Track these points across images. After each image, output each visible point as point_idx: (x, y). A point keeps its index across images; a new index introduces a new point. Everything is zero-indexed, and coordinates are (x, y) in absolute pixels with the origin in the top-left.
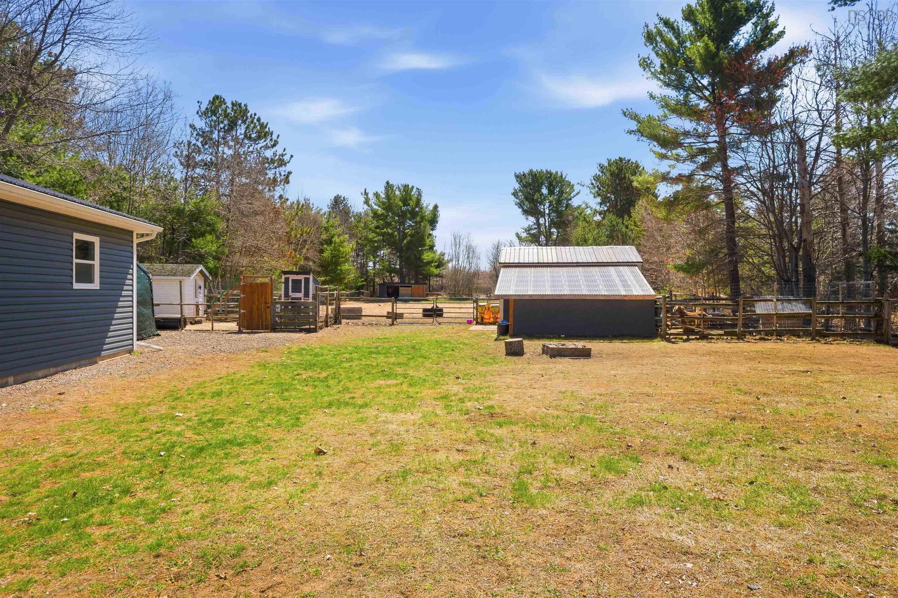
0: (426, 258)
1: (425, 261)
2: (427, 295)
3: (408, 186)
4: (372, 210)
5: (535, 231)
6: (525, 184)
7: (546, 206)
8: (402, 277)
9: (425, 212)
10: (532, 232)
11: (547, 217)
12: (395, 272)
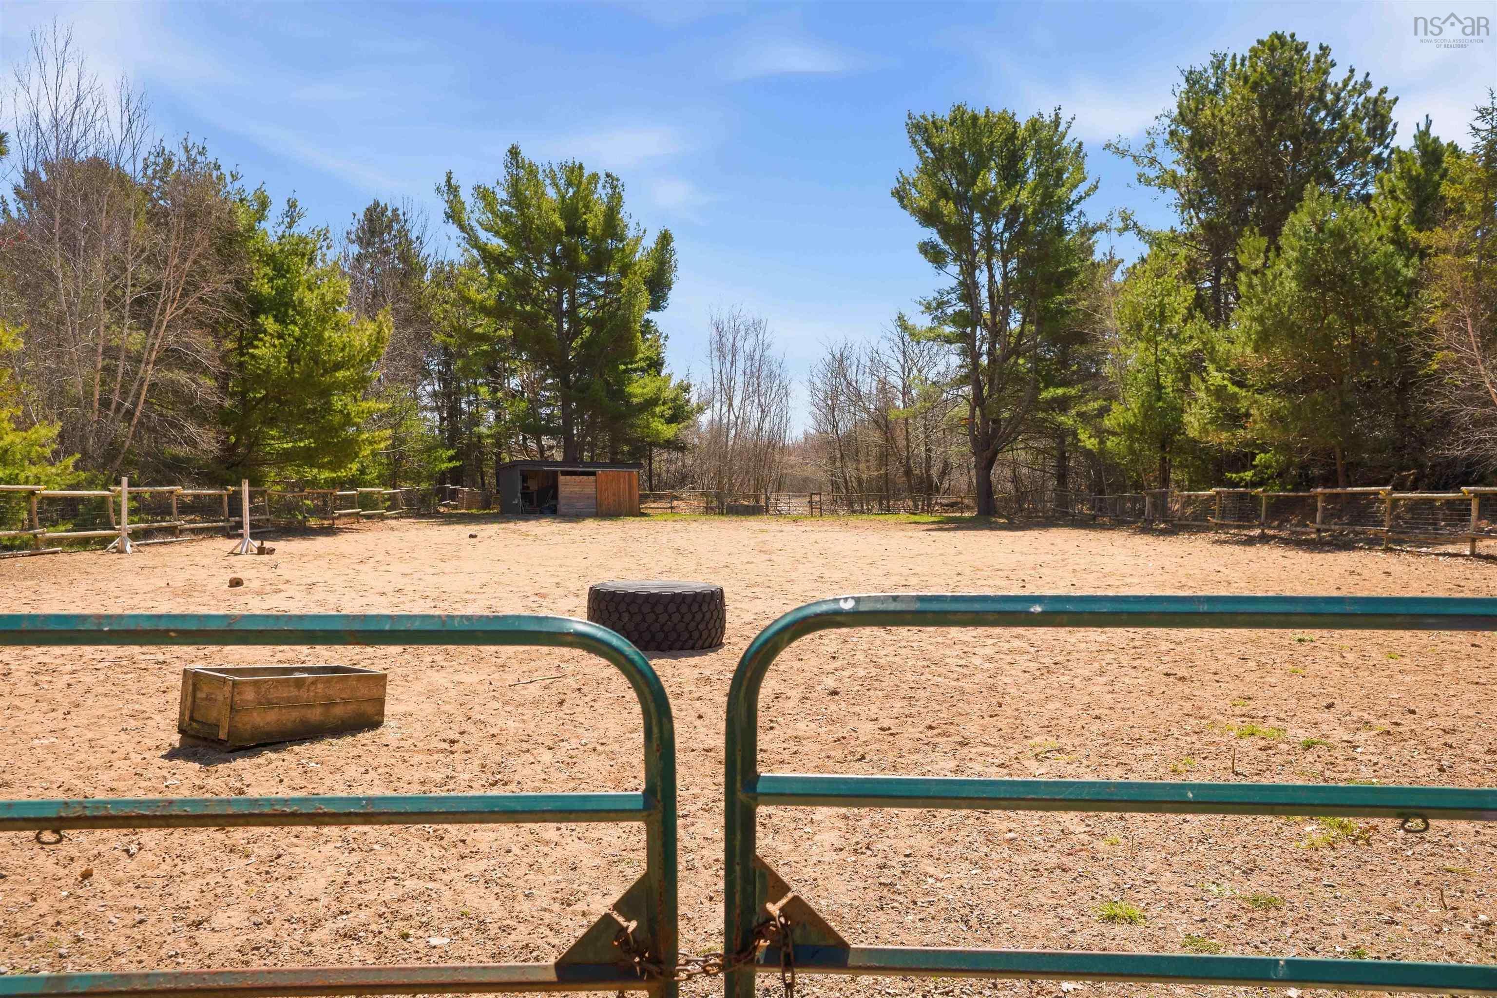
0: (639, 391)
1: (635, 400)
2: (644, 498)
3: (581, 167)
4: (473, 241)
5: (960, 306)
6: (938, 150)
7: (998, 227)
8: (572, 449)
9: (634, 252)
10: (950, 311)
11: (997, 263)
12: (551, 432)
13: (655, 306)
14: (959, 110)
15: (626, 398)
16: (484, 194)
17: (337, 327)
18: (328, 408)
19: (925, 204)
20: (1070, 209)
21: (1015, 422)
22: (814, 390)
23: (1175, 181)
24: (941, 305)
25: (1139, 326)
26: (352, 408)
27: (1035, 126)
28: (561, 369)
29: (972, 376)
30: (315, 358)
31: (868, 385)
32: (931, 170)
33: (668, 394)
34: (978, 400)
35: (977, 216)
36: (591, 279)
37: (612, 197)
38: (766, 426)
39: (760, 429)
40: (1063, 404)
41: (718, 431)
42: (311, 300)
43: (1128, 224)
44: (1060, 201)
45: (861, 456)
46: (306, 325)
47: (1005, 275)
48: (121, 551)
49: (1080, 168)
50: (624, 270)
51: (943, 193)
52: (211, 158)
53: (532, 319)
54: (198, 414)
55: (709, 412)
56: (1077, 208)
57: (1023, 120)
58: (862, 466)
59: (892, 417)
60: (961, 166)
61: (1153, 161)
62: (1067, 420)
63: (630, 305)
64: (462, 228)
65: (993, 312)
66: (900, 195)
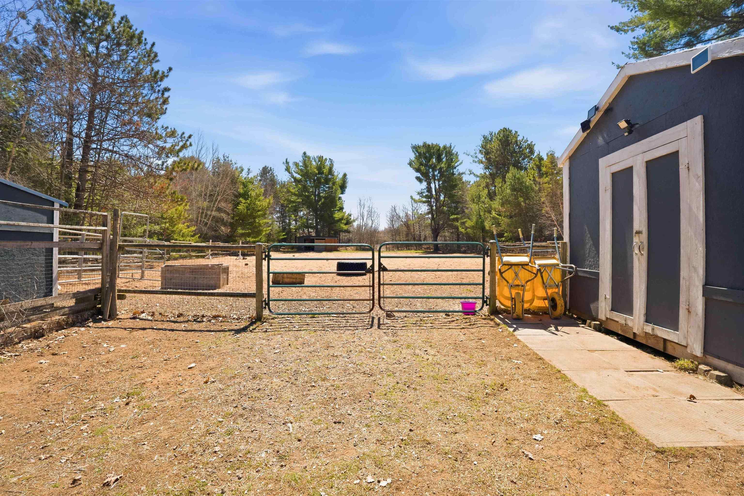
0: (337, 216)
1: (336, 219)
3: (322, 157)
4: (293, 176)
5: (427, 193)
6: (420, 153)
7: (436, 173)
8: (317, 232)
9: (336, 179)
10: (424, 195)
11: (437, 182)
12: (311, 228)
13: (342, 193)
14: (425, 144)
15: (333, 218)
16: (296, 164)
17: (259, 201)
18: (255, 221)
19: (416, 167)
20: (455, 168)
21: (443, 224)
22: (387, 216)
23: (482, 162)
24: (422, 193)
25: (474, 200)
26: (261, 222)
27: (445, 147)
28: (315, 210)
29: (431, 212)
30: (253, 209)
31: (402, 214)
32: (418, 158)
33: (345, 217)
34: (433, 218)
35: (431, 170)
36: (324, 186)
37: (330, 165)
38: (373, 226)
39: (372, 227)
40: (457, 220)
41: (359, 227)
42: (253, 194)
43: (471, 173)
44: (453, 166)
45: (401, 235)
46: (251, 200)
47: (439, 185)
48: (209, 259)
49: (457, 158)
50: (334, 184)
51: (421, 164)
52: (230, 159)
53: (308, 197)
54: (225, 225)
55: (357, 222)
56: (457, 168)
57: (441, 146)
58: (401, 237)
59: (409, 223)
60: (425, 158)
61: (476, 157)
62: (458, 224)
63: (335, 193)
64: (289, 173)
65: (436, 194)
66: (410, 164)
